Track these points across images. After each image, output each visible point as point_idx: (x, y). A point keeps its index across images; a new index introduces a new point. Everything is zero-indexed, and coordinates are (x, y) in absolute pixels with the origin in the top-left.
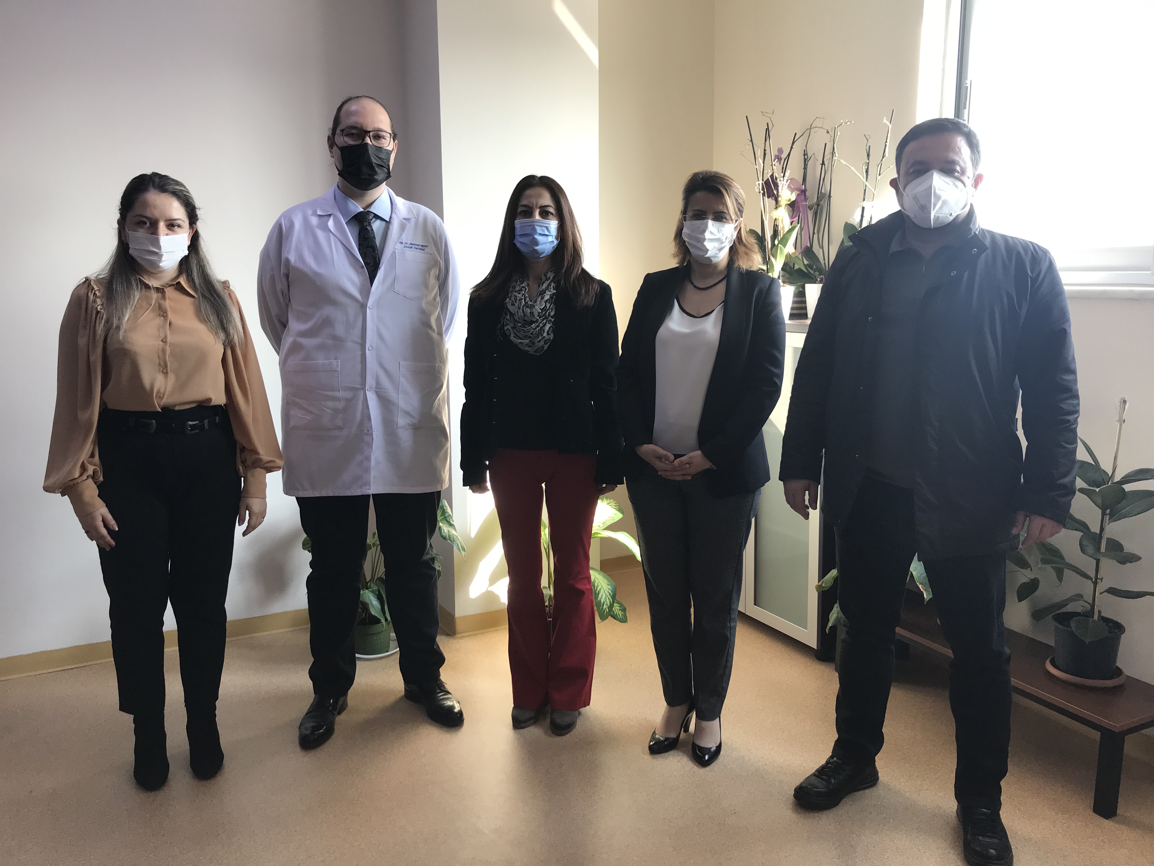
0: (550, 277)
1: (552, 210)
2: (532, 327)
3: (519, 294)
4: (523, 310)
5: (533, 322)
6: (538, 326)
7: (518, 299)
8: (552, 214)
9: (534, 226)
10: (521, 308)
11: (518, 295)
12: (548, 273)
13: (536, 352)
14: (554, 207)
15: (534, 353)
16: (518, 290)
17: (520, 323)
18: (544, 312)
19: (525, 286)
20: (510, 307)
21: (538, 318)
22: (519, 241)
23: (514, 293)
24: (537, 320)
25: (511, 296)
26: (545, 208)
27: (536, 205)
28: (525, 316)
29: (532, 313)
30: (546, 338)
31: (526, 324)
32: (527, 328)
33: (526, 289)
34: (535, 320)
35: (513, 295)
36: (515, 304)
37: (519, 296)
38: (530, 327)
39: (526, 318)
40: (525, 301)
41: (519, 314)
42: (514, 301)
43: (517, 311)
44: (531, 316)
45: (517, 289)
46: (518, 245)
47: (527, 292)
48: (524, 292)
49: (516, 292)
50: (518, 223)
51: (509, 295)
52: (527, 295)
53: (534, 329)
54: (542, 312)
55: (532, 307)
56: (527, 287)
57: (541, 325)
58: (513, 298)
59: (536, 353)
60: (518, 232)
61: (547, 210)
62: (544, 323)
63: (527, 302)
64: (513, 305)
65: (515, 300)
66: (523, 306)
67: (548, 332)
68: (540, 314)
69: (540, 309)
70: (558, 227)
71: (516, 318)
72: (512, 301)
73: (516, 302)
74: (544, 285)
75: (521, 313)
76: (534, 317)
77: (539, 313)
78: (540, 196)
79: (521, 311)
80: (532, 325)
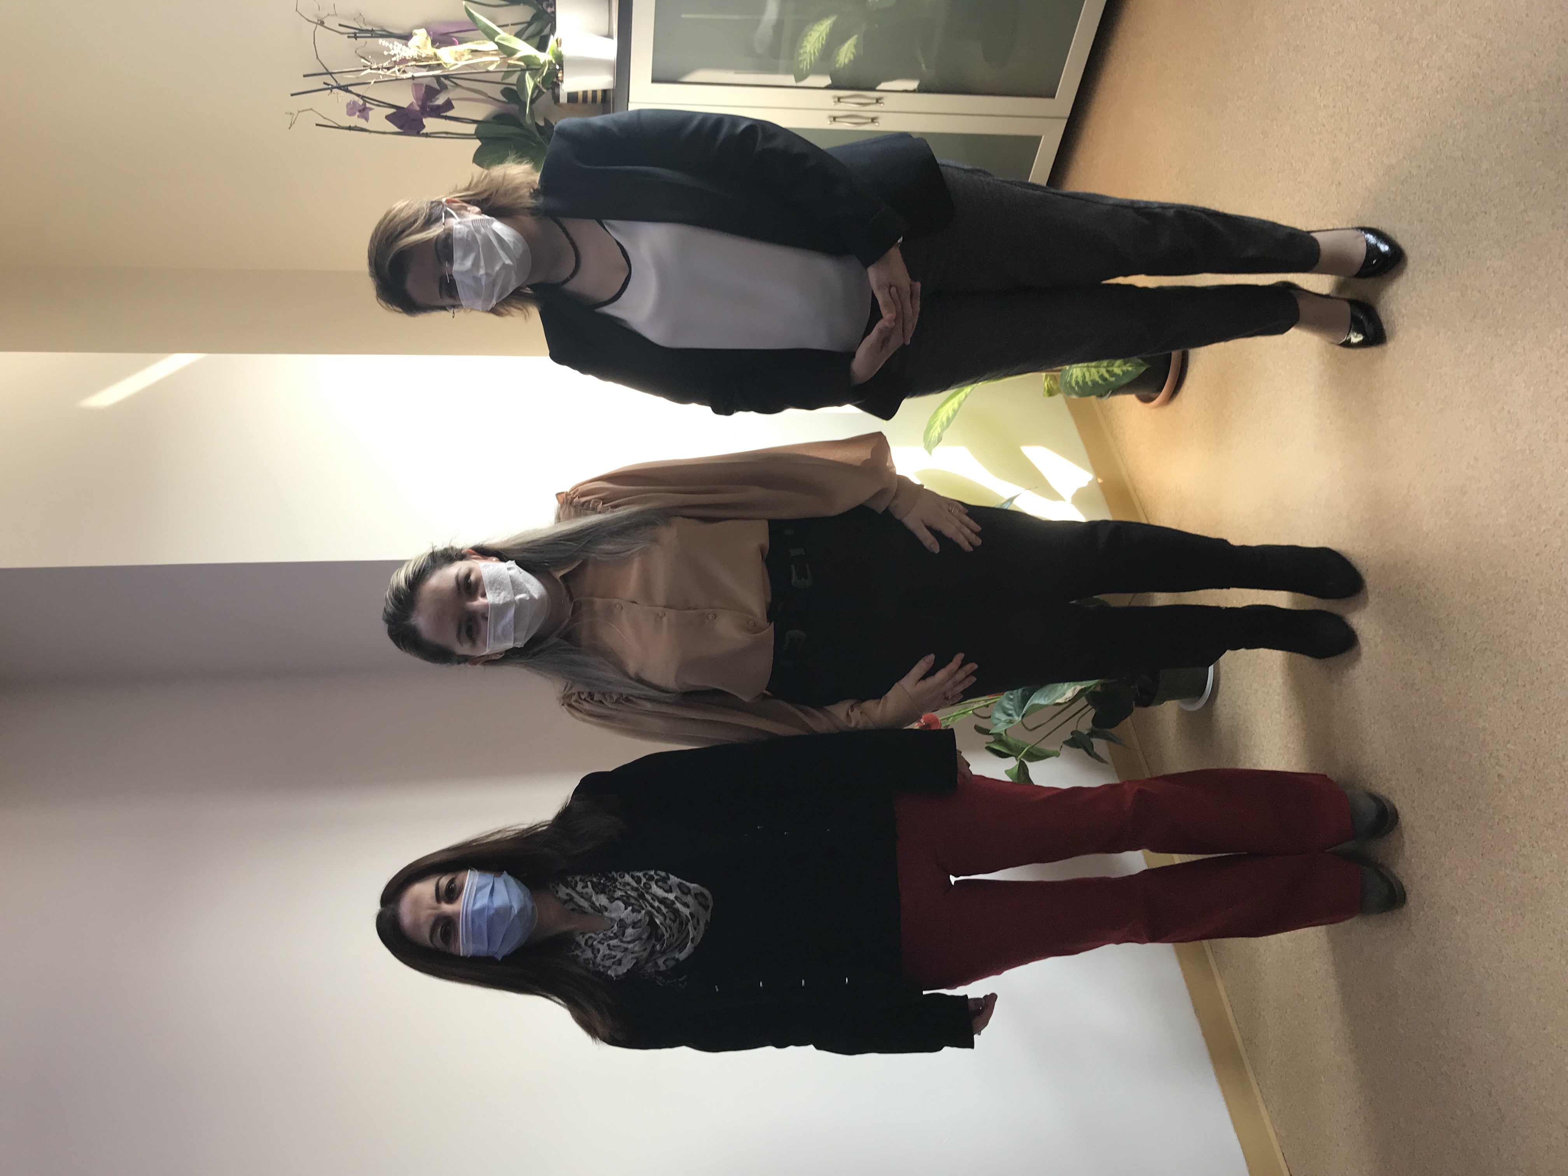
0: (568, 894)
1: (444, 881)
2: (661, 924)
3: (599, 951)
4: (629, 942)
5: (652, 922)
6: (659, 910)
7: (608, 952)
8: (452, 881)
9: (473, 912)
10: (625, 945)
11: (601, 952)
12: (559, 898)
13: (706, 908)
14: (438, 878)
15: (710, 910)
16: (593, 952)
17: (654, 946)
18: (632, 901)
19: (584, 940)
20: (622, 970)
21: (643, 912)
22: (501, 950)
23: (598, 959)
24: (649, 913)
25: (604, 966)
26: (440, 891)
27: (434, 908)
28: (640, 938)
29: (634, 925)
30: (679, 894)
31: (656, 933)
32: (665, 933)
33: (590, 937)
34: (647, 919)
35: (602, 963)
36: (618, 957)
37: (603, 950)
38: (661, 926)
39: (644, 936)
40: (611, 938)
41: (636, 949)
42: (613, 960)
43: (632, 953)
44: (640, 927)
45: (589, 954)
46: (507, 949)
47: (595, 934)
48: (595, 940)
49: (596, 957)
50: (464, 946)
51: (602, 970)
52: (602, 934)
53: (665, 919)
54: (632, 905)
55: (622, 924)
56: (587, 936)
57: (656, 904)
58: (608, 963)
59: (708, 907)
60: (482, 949)
61: (444, 888)
62: (652, 899)
63: (615, 934)
64: (619, 963)
65: (611, 958)
66: (622, 941)
67: (667, 891)
68: (636, 907)
69: (626, 909)
70: (478, 871)
71: (645, 954)
72: (613, 963)
73: (615, 957)
74: (582, 904)
75: (634, 946)
76: (640, 920)
77: (633, 911)
78: (417, 903)
79: (630, 946)
80: (658, 922)
